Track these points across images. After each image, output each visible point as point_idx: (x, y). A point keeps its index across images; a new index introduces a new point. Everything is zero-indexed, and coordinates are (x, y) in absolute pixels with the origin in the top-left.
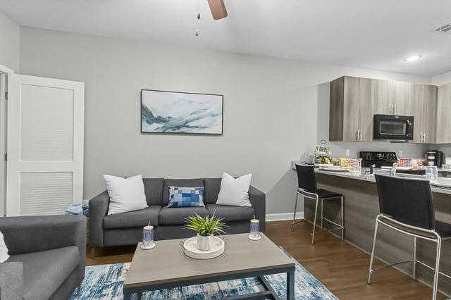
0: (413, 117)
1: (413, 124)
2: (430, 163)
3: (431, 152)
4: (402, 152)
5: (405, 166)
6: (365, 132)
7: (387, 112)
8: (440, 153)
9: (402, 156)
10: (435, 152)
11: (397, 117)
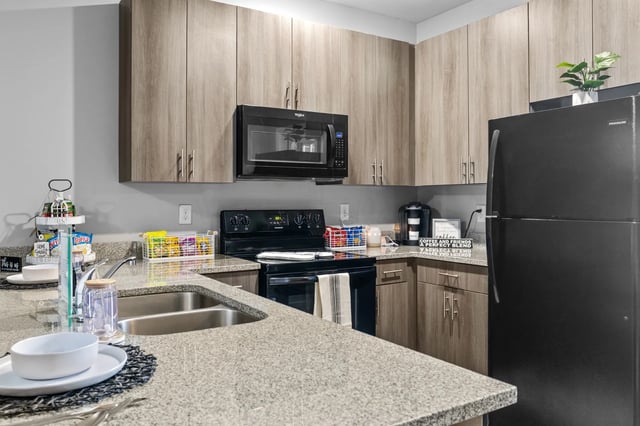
0: (345, 118)
1: (345, 137)
2: (413, 235)
3: (413, 208)
4: (347, 206)
5: (345, 244)
6: (208, 156)
7: (279, 101)
8: (428, 208)
9: (347, 218)
10: (419, 208)
11: (300, 115)
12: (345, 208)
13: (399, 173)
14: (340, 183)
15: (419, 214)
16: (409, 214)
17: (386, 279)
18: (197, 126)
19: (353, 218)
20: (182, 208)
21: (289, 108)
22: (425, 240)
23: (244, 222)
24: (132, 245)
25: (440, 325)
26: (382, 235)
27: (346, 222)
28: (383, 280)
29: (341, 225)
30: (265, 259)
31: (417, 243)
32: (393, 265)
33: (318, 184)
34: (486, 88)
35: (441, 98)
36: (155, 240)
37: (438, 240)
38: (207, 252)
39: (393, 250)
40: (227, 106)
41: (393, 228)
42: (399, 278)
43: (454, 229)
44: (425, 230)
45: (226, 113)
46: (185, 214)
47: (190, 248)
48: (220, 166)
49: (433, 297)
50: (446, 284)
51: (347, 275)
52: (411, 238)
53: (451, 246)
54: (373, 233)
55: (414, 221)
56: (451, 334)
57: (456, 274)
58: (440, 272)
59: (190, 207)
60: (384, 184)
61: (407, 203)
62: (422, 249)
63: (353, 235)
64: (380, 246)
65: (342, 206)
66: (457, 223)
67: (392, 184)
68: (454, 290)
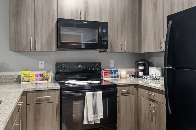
0: (107, 23)
1: (107, 32)
2: (141, 74)
3: (141, 62)
4: (113, 61)
5: (110, 77)
6: (44, 40)
7: (77, 17)
8: (148, 62)
9: (113, 66)
10: (144, 62)
11: (85, 22)
12: (112, 62)
13: (134, 47)
14: (105, 51)
15: (143, 65)
16: (139, 65)
17: (123, 94)
18: (39, 28)
19: (116, 65)
20: (40, 62)
21: (82, 19)
22: (146, 76)
23: (65, 68)
24: (18, 76)
25: (147, 117)
26: (127, 73)
27: (112, 68)
28: (122, 94)
29: (110, 69)
30: (68, 84)
31: (142, 77)
32: (127, 87)
33: (100, 52)
34: (171, 6)
35: (152, 13)
36: (24, 75)
37: (151, 76)
38: (48, 80)
39: (132, 80)
40: (53, 19)
41: (133, 70)
42: (130, 93)
43: (159, 72)
44: (146, 72)
45: (52, 22)
46: (41, 64)
47: (40, 78)
48: (49, 44)
49: (145, 103)
50: (150, 98)
51: (101, 92)
52: (140, 75)
53: (156, 79)
54: (123, 72)
55: (141, 68)
56: (152, 121)
57: (154, 94)
58: (147, 92)
59: (43, 61)
60: (127, 52)
61: (138, 60)
62: (144, 80)
63: (114, 73)
64: (126, 78)
65: (111, 61)
66: (160, 69)
67: (130, 52)
68: (153, 101)
